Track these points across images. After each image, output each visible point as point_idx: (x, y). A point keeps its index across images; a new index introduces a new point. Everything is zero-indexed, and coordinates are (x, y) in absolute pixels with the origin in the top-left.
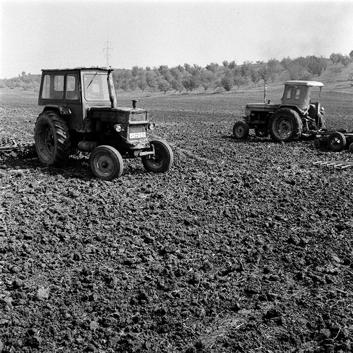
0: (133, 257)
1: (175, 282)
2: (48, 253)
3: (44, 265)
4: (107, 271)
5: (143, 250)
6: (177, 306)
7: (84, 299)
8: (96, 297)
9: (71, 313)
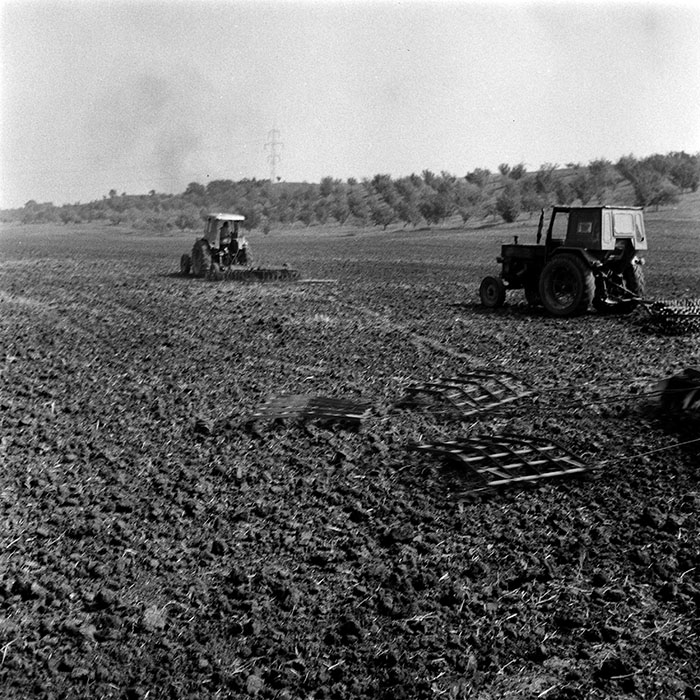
0: (329, 549)
1: (413, 601)
2: (164, 540)
3: (155, 563)
4: (279, 575)
5: (349, 535)
6: (418, 649)
7: (235, 630)
8: (258, 627)
9: (209, 658)
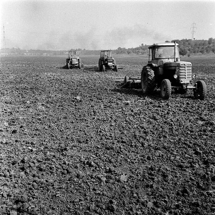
0: (185, 163)
1: (210, 185)
2: (133, 153)
3: (129, 160)
4: (166, 169)
5: (193, 159)
7: (147, 186)
8: (155, 186)
9: (137, 194)
